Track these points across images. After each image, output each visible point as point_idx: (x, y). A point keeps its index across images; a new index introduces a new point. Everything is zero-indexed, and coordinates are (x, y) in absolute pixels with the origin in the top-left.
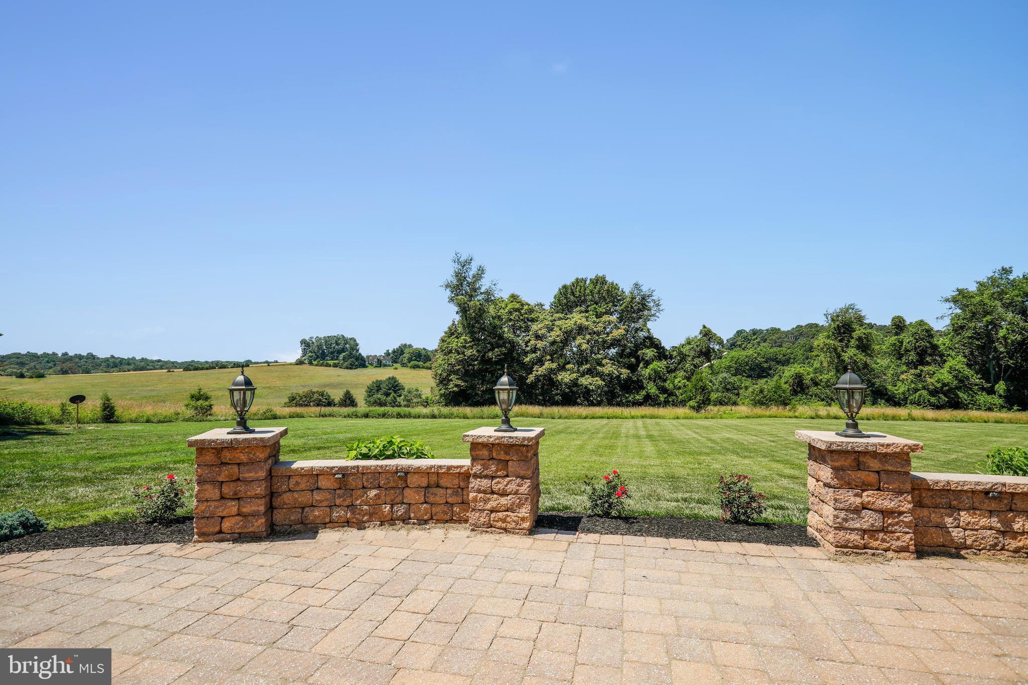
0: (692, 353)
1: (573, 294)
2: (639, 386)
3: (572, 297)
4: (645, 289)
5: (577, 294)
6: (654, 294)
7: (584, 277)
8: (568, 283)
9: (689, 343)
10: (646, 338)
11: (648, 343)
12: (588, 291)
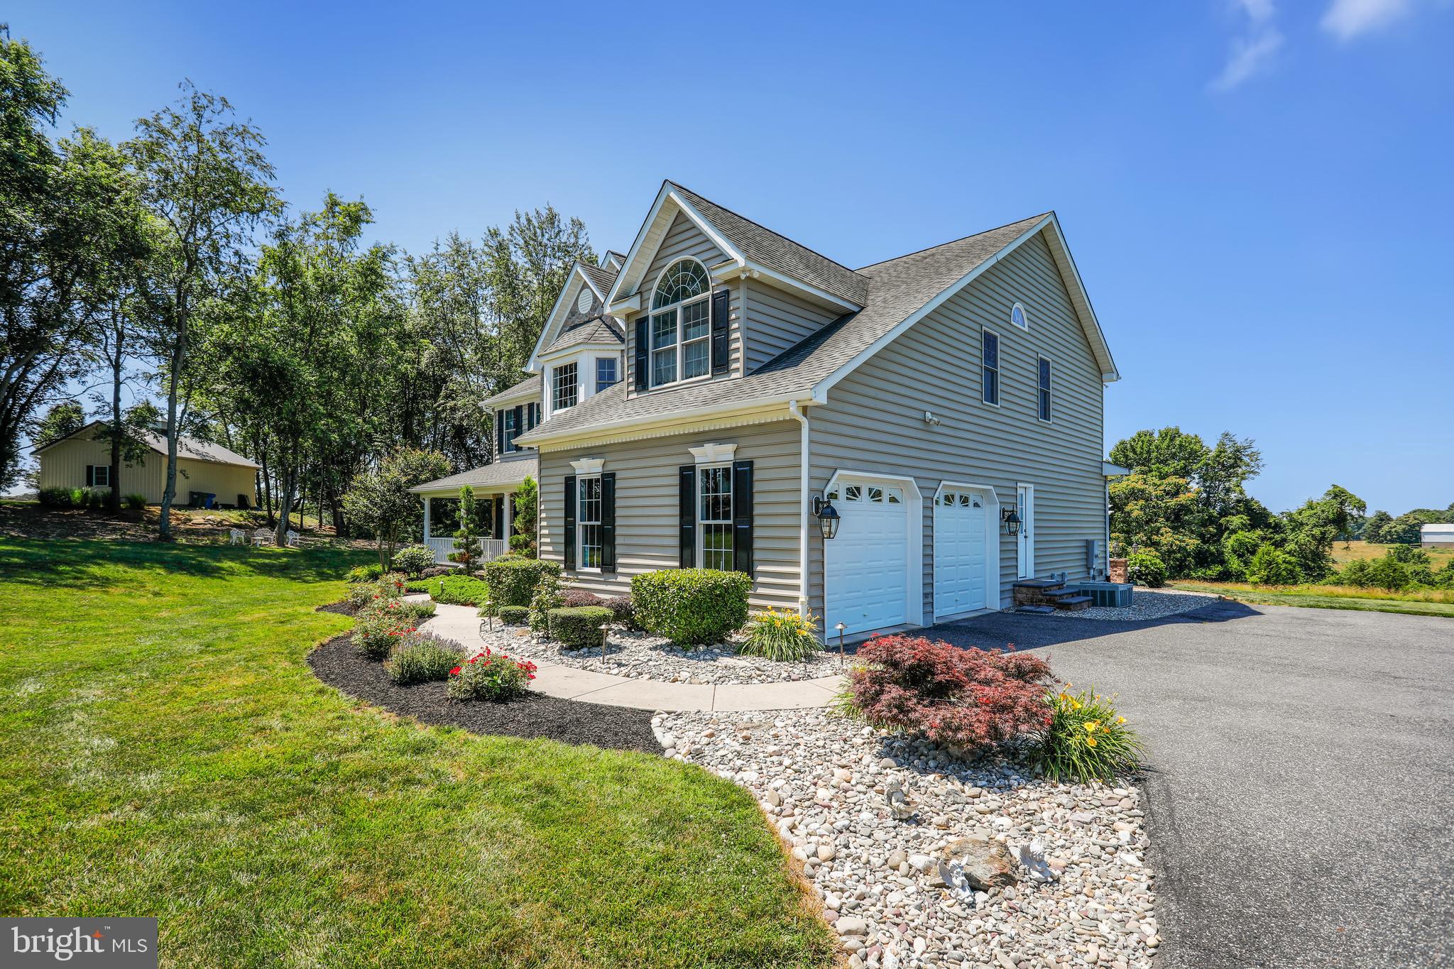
0: (1313, 521)
1: (1134, 451)
2: (1219, 559)
3: (1131, 455)
4: (1240, 441)
5: (1138, 450)
6: (1253, 445)
7: (1150, 429)
8: (1127, 438)
9: (1311, 507)
10: (1239, 501)
11: (1241, 507)
12: (1153, 447)
